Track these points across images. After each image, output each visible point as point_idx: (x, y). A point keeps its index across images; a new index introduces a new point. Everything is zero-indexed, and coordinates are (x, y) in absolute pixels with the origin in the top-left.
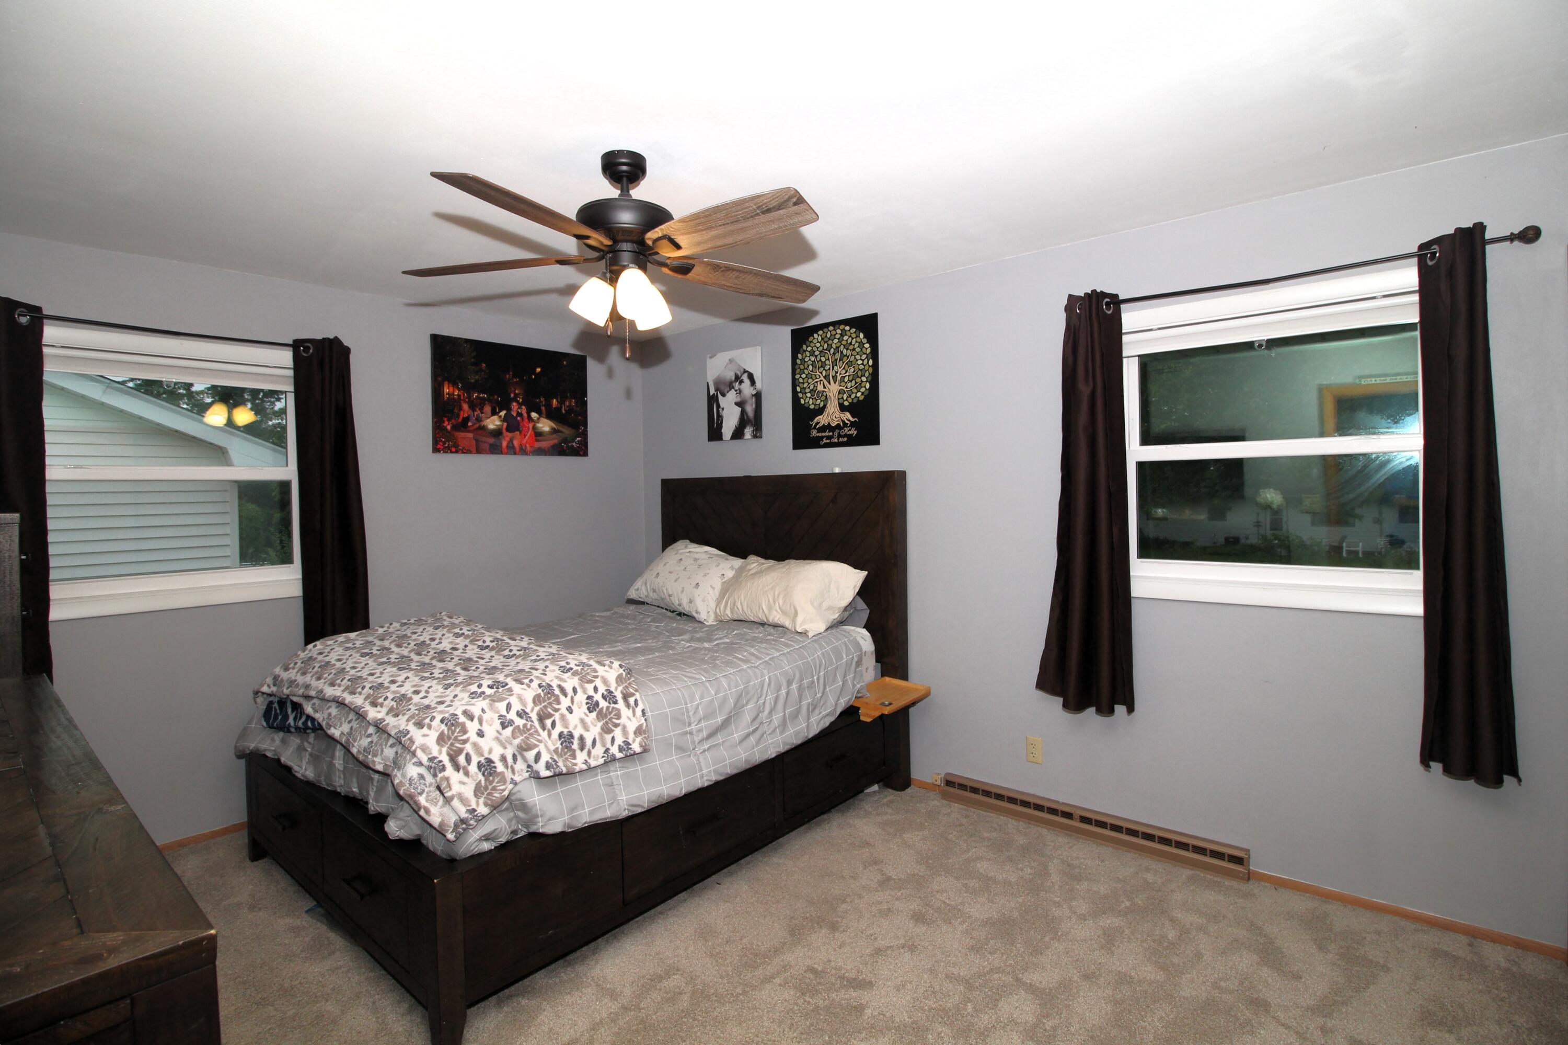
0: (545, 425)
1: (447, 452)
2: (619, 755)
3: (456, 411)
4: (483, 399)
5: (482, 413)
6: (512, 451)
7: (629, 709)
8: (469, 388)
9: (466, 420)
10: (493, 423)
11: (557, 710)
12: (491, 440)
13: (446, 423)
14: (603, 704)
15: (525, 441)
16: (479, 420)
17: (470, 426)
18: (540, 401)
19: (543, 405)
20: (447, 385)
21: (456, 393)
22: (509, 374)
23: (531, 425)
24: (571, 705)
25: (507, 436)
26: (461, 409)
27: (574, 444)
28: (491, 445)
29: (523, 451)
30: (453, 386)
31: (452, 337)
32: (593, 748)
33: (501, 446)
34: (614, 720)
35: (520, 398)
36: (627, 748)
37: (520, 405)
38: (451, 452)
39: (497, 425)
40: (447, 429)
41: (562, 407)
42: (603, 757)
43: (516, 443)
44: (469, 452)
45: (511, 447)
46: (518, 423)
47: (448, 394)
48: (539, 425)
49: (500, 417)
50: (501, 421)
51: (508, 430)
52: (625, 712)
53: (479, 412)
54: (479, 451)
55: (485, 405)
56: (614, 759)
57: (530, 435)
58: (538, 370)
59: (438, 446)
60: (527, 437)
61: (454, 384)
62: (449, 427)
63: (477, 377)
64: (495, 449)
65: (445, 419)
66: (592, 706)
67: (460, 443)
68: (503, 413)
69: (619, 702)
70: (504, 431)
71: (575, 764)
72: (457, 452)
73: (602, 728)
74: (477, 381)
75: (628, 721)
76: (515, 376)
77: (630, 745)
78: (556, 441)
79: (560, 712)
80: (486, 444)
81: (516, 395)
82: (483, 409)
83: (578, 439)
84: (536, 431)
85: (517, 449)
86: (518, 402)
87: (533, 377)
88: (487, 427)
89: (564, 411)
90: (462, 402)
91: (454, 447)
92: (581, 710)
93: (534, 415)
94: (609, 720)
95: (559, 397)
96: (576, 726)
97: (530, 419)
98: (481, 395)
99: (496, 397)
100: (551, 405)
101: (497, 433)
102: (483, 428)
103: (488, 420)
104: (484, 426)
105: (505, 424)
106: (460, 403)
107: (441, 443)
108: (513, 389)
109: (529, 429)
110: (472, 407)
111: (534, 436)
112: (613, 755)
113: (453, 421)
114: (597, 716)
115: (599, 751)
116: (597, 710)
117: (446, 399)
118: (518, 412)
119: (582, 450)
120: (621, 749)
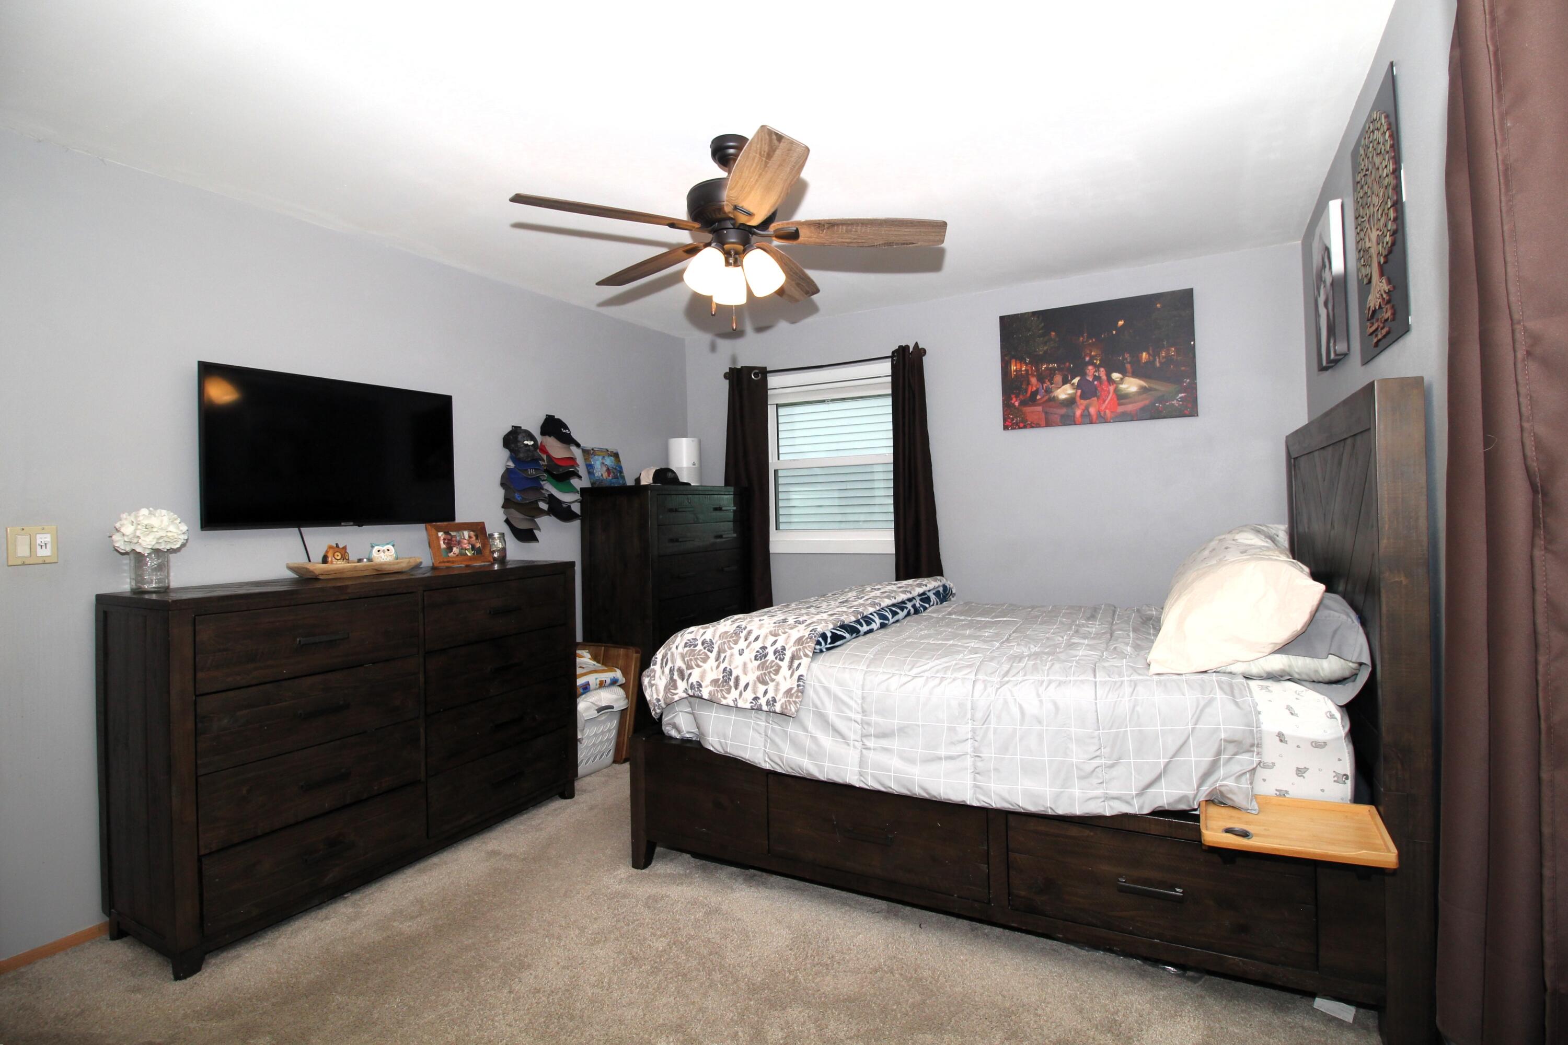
0: (1131, 385)
1: (1015, 429)
2: (765, 708)
3: (1024, 386)
4: (1053, 369)
5: (1052, 384)
6: (1087, 420)
7: (789, 669)
8: (1036, 360)
9: (1035, 393)
10: (1064, 392)
11: (731, 648)
12: (1063, 411)
13: (1014, 399)
14: (771, 657)
15: (1104, 406)
16: (1048, 391)
17: (1040, 399)
18: (1124, 359)
19: (1127, 363)
20: (1014, 363)
21: (1023, 369)
22: (1083, 337)
23: (1112, 388)
24: (745, 648)
25: (1081, 404)
26: (1029, 383)
27: (1175, 402)
28: (1062, 416)
29: (1102, 419)
30: (1021, 363)
31: (1018, 314)
32: (745, 691)
33: (1074, 416)
34: (771, 675)
35: (1097, 360)
36: (773, 704)
37: (1097, 367)
38: (1020, 428)
39: (1069, 394)
40: (1015, 406)
41: (1155, 360)
42: (751, 703)
43: (1092, 410)
44: (1038, 426)
45: (1086, 416)
46: (1096, 388)
47: (1016, 371)
48: (1123, 386)
49: (1073, 384)
50: (1074, 389)
51: (1083, 397)
52: (785, 671)
53: (1048, 383)
54: (1048, 424)
55: (1055, 374)
56: (760, 709)
57: (1111, 399)
58: (1121, 323)
59: (1009, 424)
60: (1107, 402)
61: (1021, 360)
62: (1017, 404)
63: (1046, 348)
64: (1068, 421)
65: (1013, 396)
66: (761, 655)
67: (1027, 418)
68: (1076, 381)
69: (785, 661)
70: (1078, 399)
71: (725, 698)
72: (1025, 427)
73: (758, 678)
74: (1045, 352)
75: (784, 680)
76: (1090, 337)
77: (776, 702)
78: (1147, 402)
79: (732, 651)
80: (1056, 416)
81: (1092, 358)
82: (1052, 380)
83: (1181, 395)
84: (1119, 393)
85: (1094, 417)
86: (1094, 365)
87: (1114, 332)
88: (1058, 398)
89: (1158, 365)
90: (1030, 376)
91: (1022, 422)
92: (749, 655)
93: (1116, 376)
94: (767, 673)
95: (1151, 348)
96: (737, 667)
97: (1110, 381)
98: (1051, 366)
99: (1067, 364)
100: (1139, 359)
101: (1071, 402)
102: (1054, 399)
103: (1059, 390)
104: (1054, 397)
105: (1079, 391)
106: (1028, 378)
107: (1009, 420)
108: (1088, 352)
109: (1109, 393)
110: (1041, 380)
111: (1115, 399)
112: (761, 705)
113: (1021, 397)
114: (759, 666)
115: (749, 695)
116: (763, 660)
117: (1013, 376)
118: (1095, 376)
119: (1189, 409)
120: (768, 703)
